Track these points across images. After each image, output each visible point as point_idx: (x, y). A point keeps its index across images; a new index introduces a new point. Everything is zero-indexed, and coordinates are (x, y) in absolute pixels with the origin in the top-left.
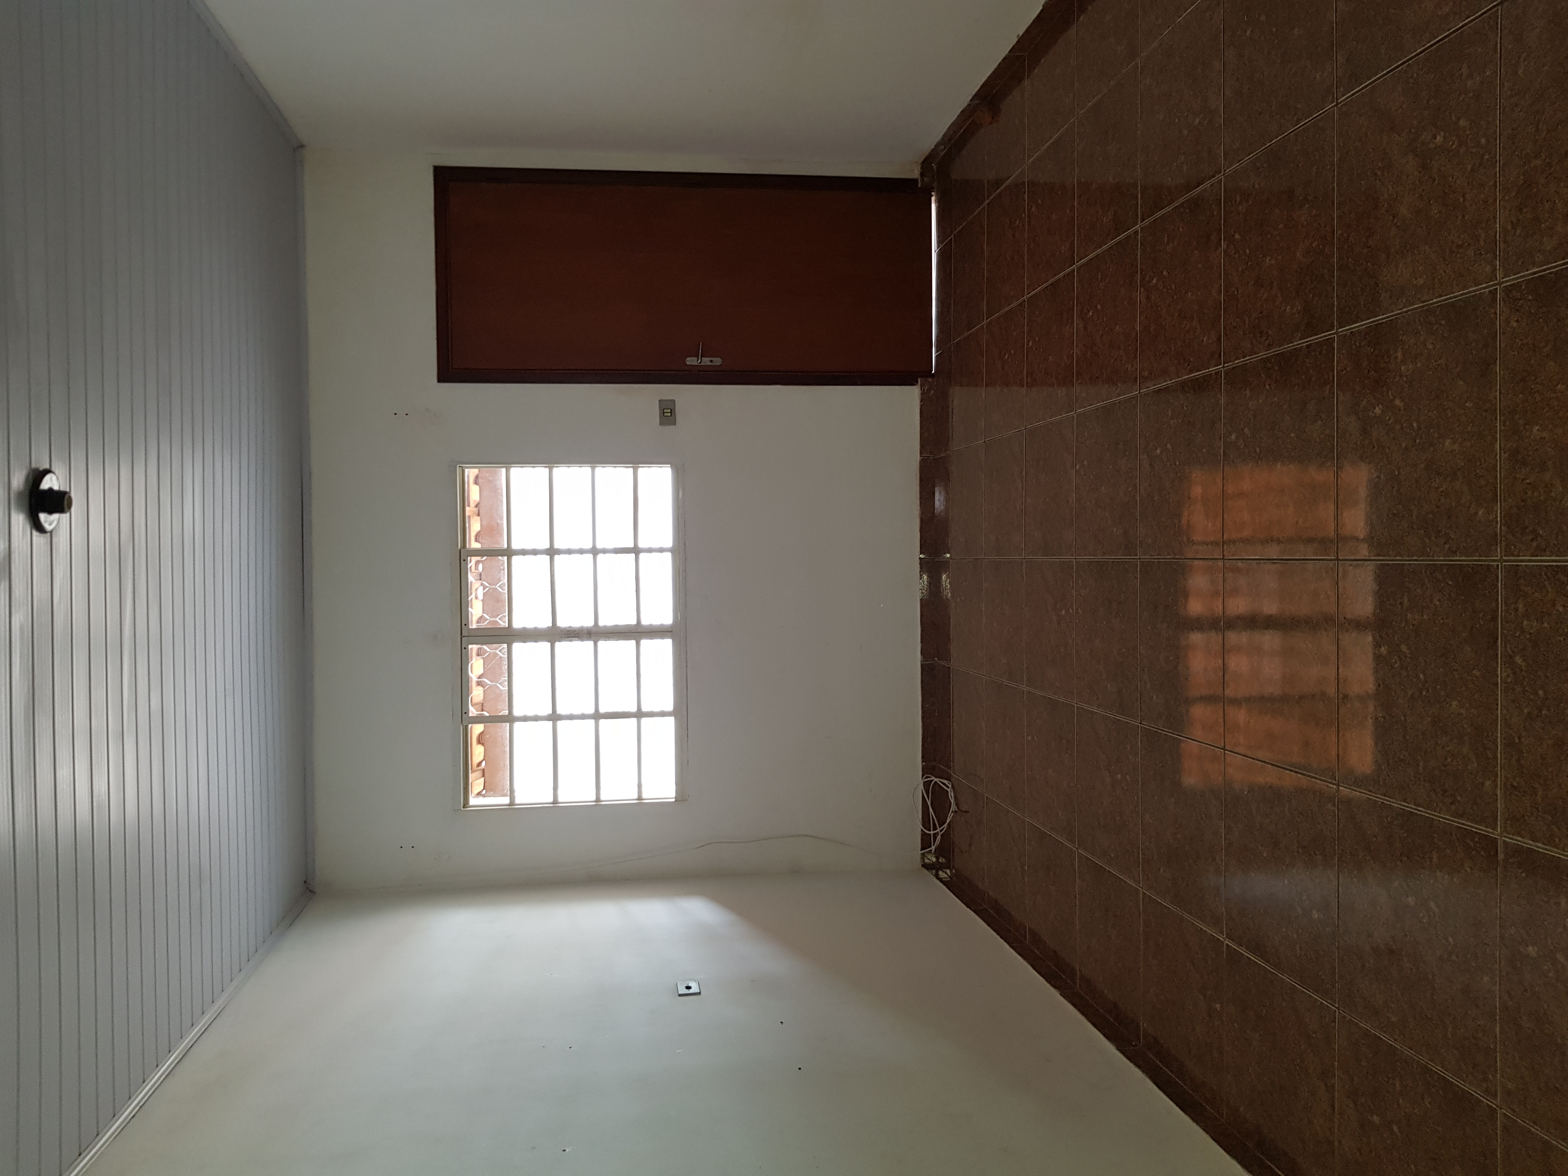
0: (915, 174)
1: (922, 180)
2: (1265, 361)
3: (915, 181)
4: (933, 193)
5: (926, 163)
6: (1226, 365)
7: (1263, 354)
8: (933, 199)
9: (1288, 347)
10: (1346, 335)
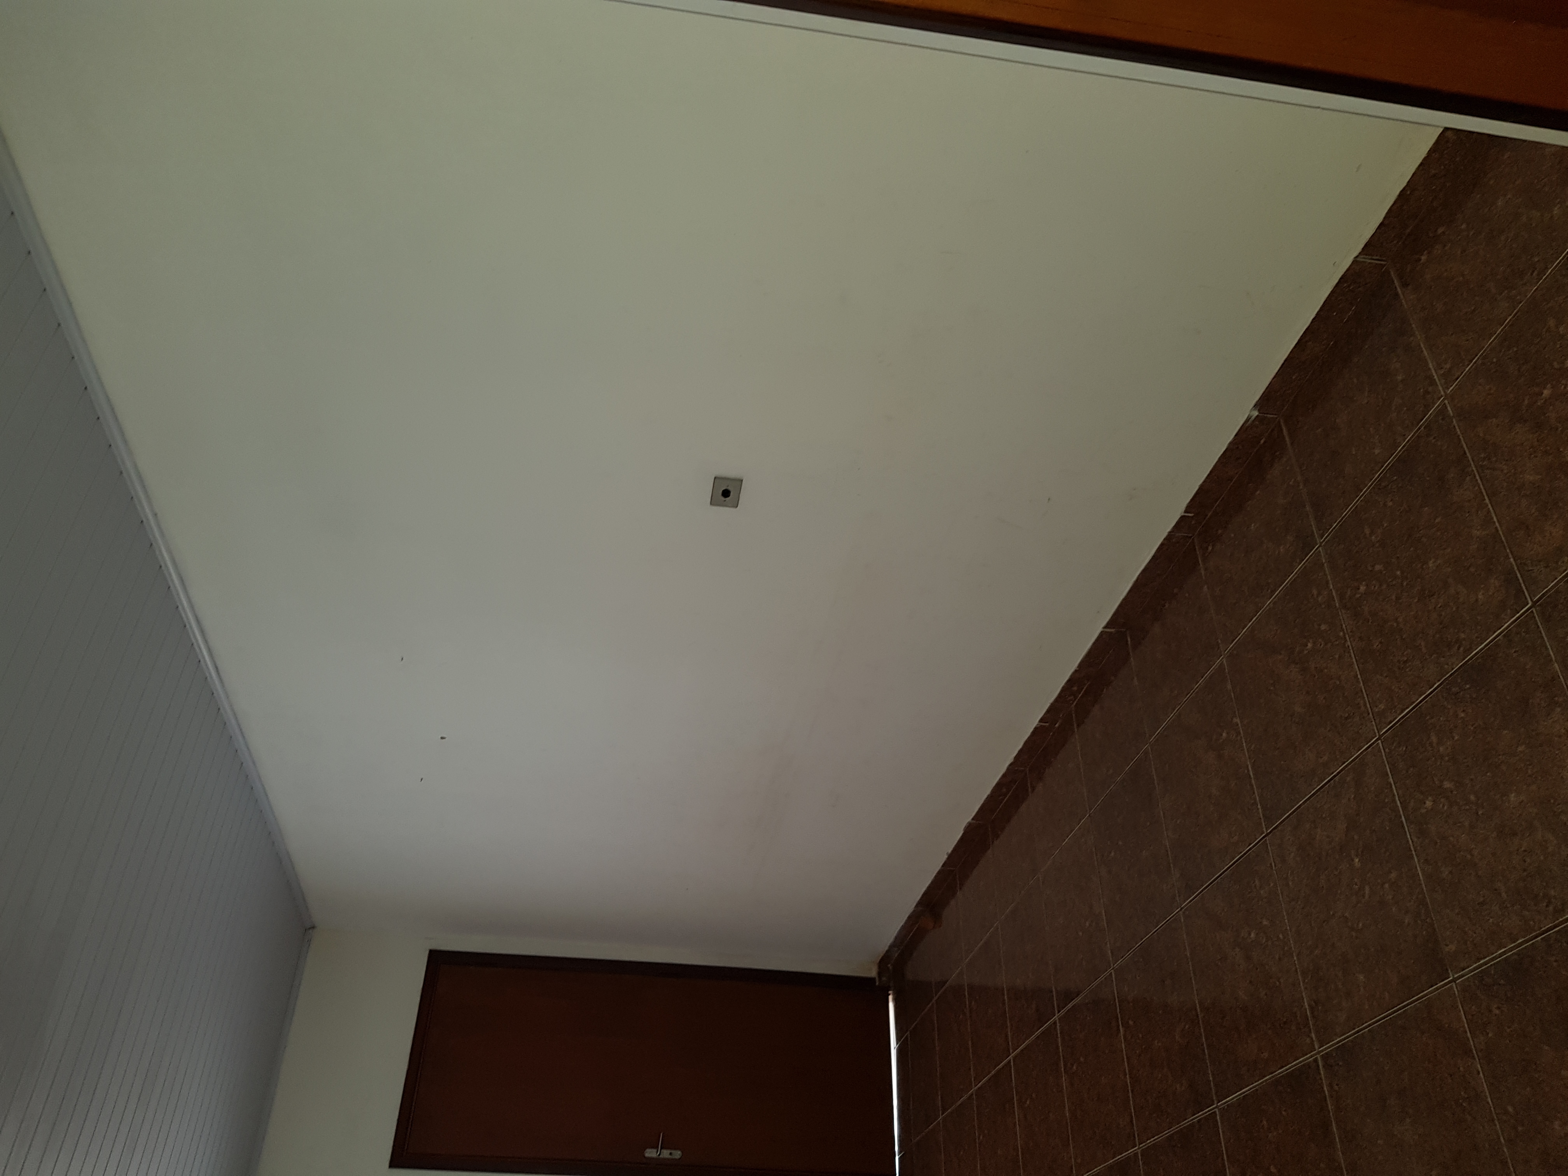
2: (1170, 1138)
3: (872, 980)
4: (890, 992)
6: (1141, 1146)
7: (1167, 1133)
9: (1185, 1123)
10: (1224, 1108)
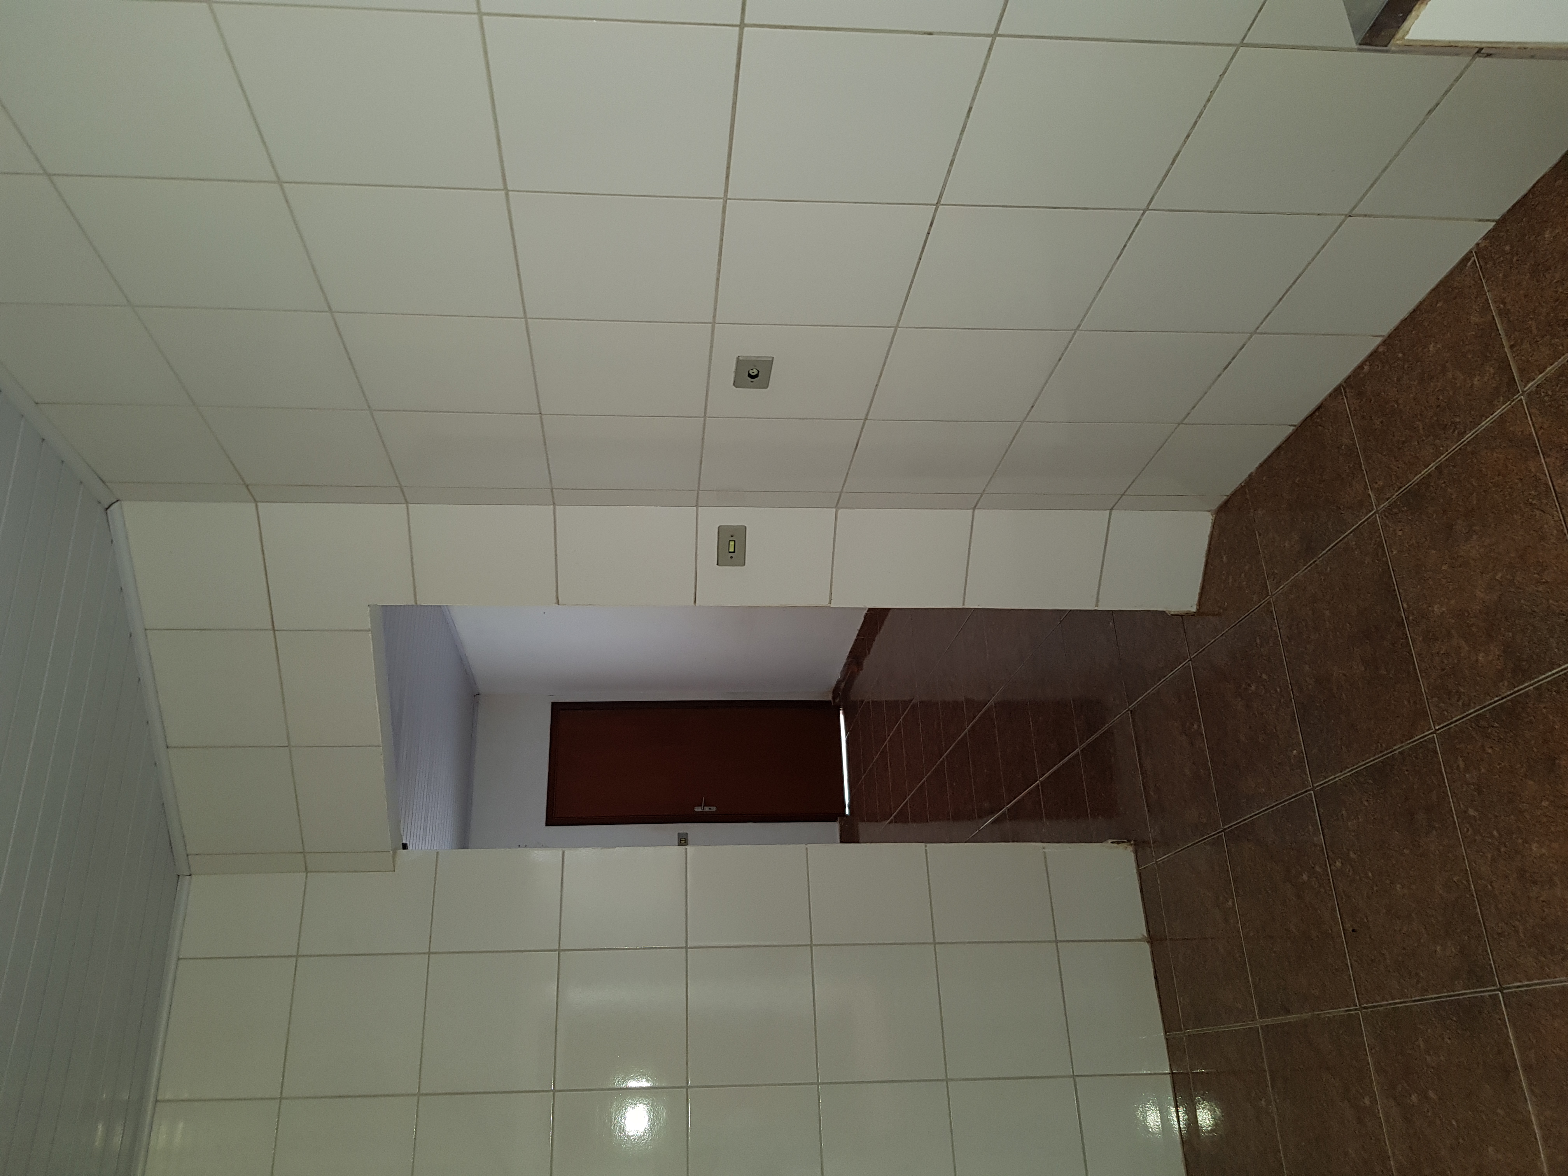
0: (830, 698)
1: (834, 702)
5: (836, 691)
8: (841, 712)
